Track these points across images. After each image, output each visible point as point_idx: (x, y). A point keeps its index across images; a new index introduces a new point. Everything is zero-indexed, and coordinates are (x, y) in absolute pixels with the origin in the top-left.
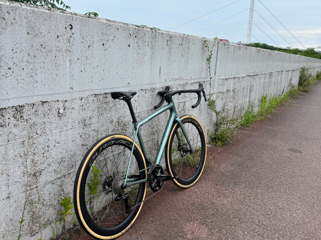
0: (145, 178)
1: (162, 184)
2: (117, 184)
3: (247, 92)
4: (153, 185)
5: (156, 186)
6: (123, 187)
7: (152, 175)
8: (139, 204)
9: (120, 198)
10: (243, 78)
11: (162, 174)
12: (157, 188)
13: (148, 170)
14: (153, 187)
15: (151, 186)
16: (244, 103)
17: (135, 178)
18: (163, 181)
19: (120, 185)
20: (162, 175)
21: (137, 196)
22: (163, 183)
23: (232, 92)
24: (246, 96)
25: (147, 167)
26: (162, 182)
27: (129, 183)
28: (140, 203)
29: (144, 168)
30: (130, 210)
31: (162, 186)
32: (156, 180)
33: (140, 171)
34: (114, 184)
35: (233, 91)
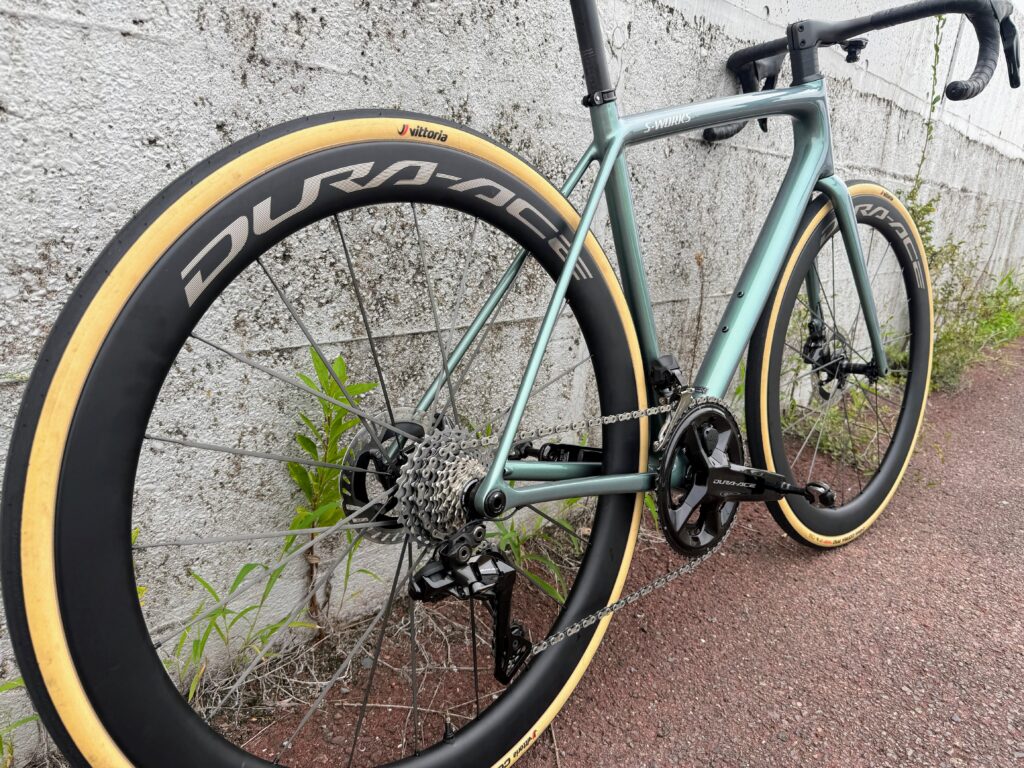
0: (634, 469)
1: (731, 519)
2: (433, 477)
3: (1009, 224)
4: (681, 515)
5: (699, 525)
6: (478, 509)
7: (677, 458)
8: (587, 623)
9: (447, 581)
10: (1011, 161)
11: (734, 462)
12: (705, 538)
13: (655, 423)
14: (678, 528)
15: (666, 521)
16: (995, 261)
17: (573, 458)
18: (737, 500)
19: (458, 488)
20: (735, 467)
21: (585, 558)
22: (734, 511)
23: (973, 201)
24: (1003, 237)
25: (651, 403)
26: (729, 506)
27: (526, 487)
28: (592, 619)
29: (637, 409)
30: (521, 661)
31: (727, 525)
32: (698, 492)
33: (610, 419)
34: (417, 476)
35: (978, 199)
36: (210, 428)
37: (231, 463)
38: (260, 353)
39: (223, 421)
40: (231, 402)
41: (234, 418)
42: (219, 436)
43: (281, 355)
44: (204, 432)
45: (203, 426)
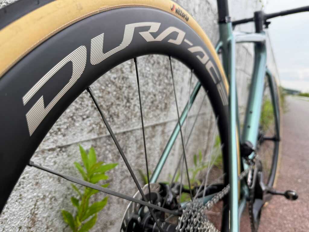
36: (17, 201)
37: (29, 220)
38: (49, 150)
39: (25, 195)
40: (31, 183)
41: (32, 192)
42: (22, 206)
43: (61, 150)
44: (13, 204)
45: (13, 201)
